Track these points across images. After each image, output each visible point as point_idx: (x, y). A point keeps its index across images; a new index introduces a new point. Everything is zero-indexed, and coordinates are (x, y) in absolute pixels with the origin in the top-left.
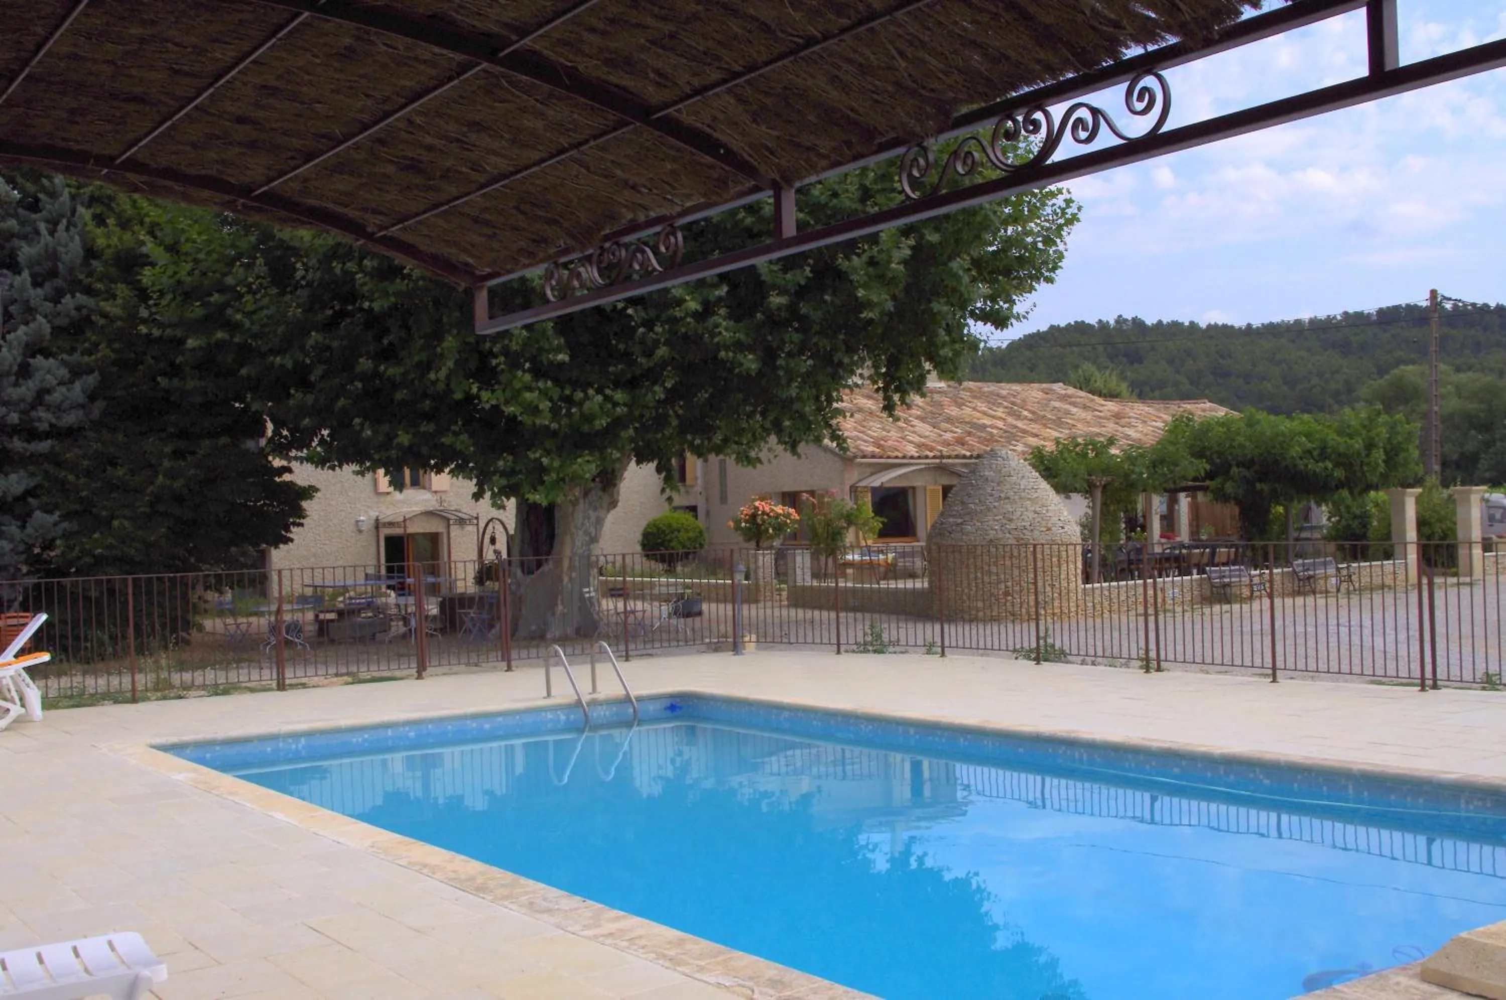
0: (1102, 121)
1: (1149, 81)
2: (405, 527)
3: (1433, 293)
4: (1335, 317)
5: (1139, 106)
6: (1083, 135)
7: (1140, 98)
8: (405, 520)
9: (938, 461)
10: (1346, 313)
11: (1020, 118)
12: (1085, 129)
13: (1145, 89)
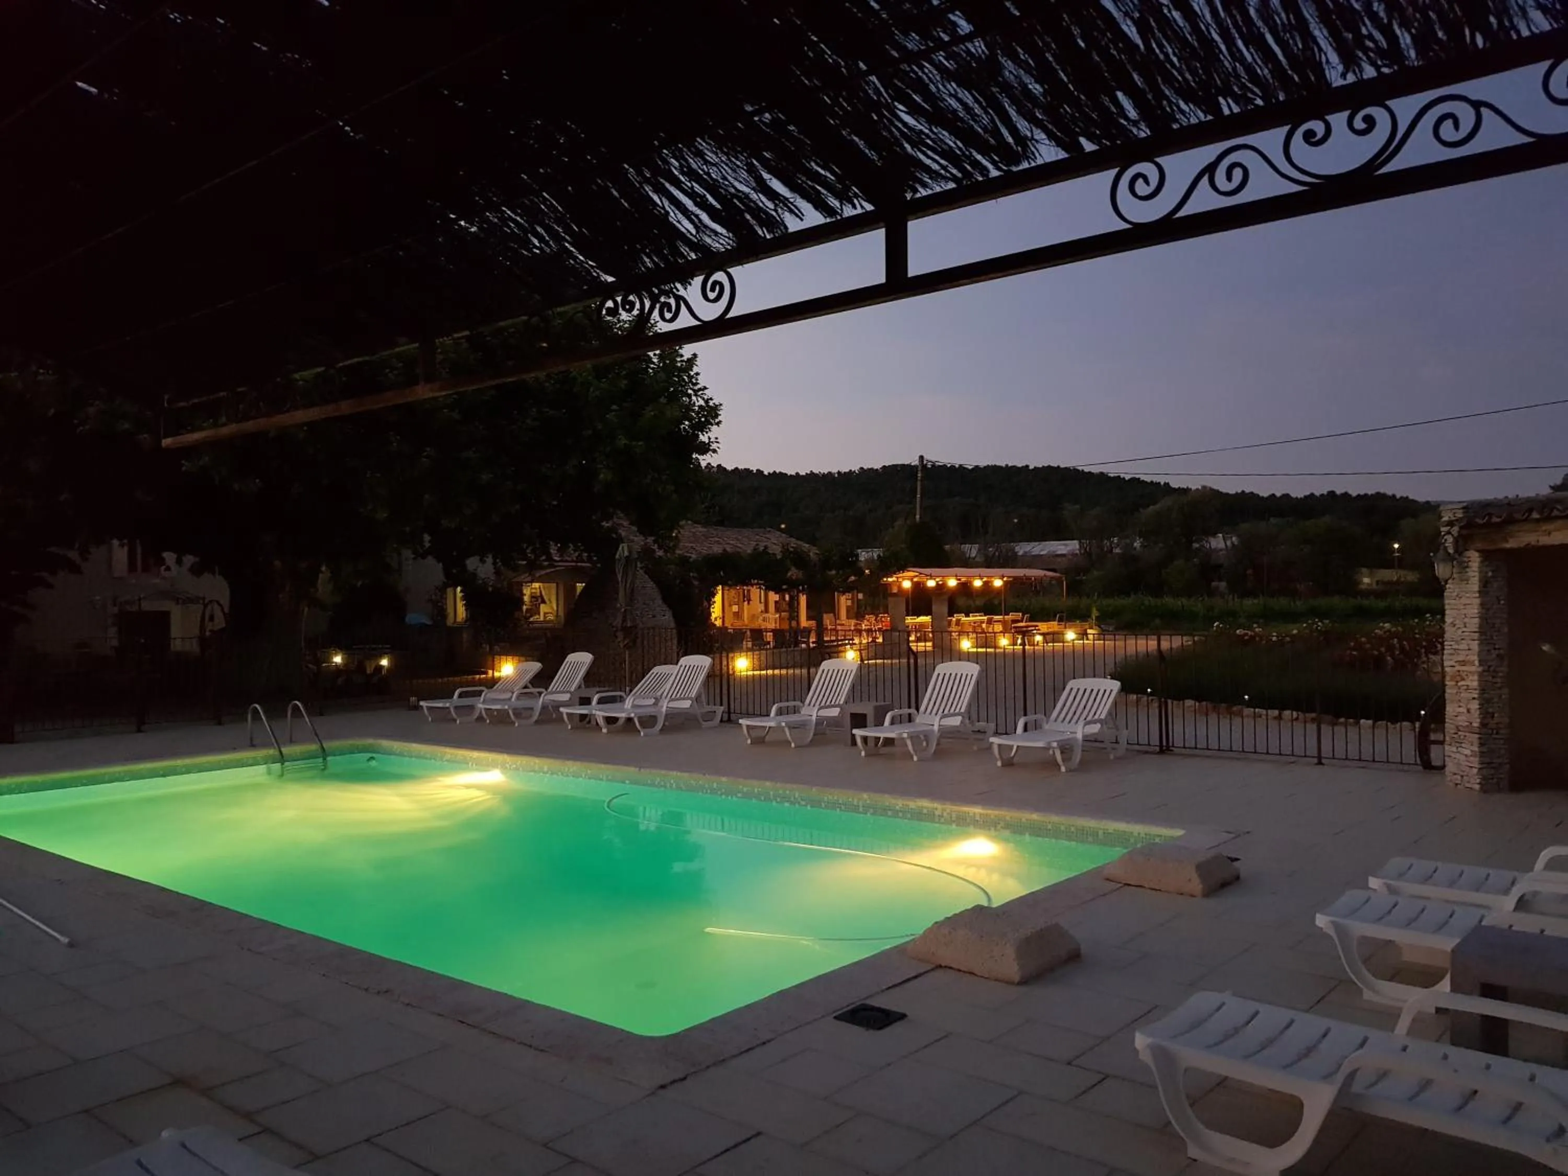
0: (683, 307)
1: (720, 276)
2: (140, 605)
3: (921, 458)
4: (854, 471)
5: (712, 296)
6: (668, 316)
7: (713, 290)
8: (140, 599)
9: (573, 564)
10: (862, 468)
11: (619, 299)
12: (670, 311)
13: (715, 283)
